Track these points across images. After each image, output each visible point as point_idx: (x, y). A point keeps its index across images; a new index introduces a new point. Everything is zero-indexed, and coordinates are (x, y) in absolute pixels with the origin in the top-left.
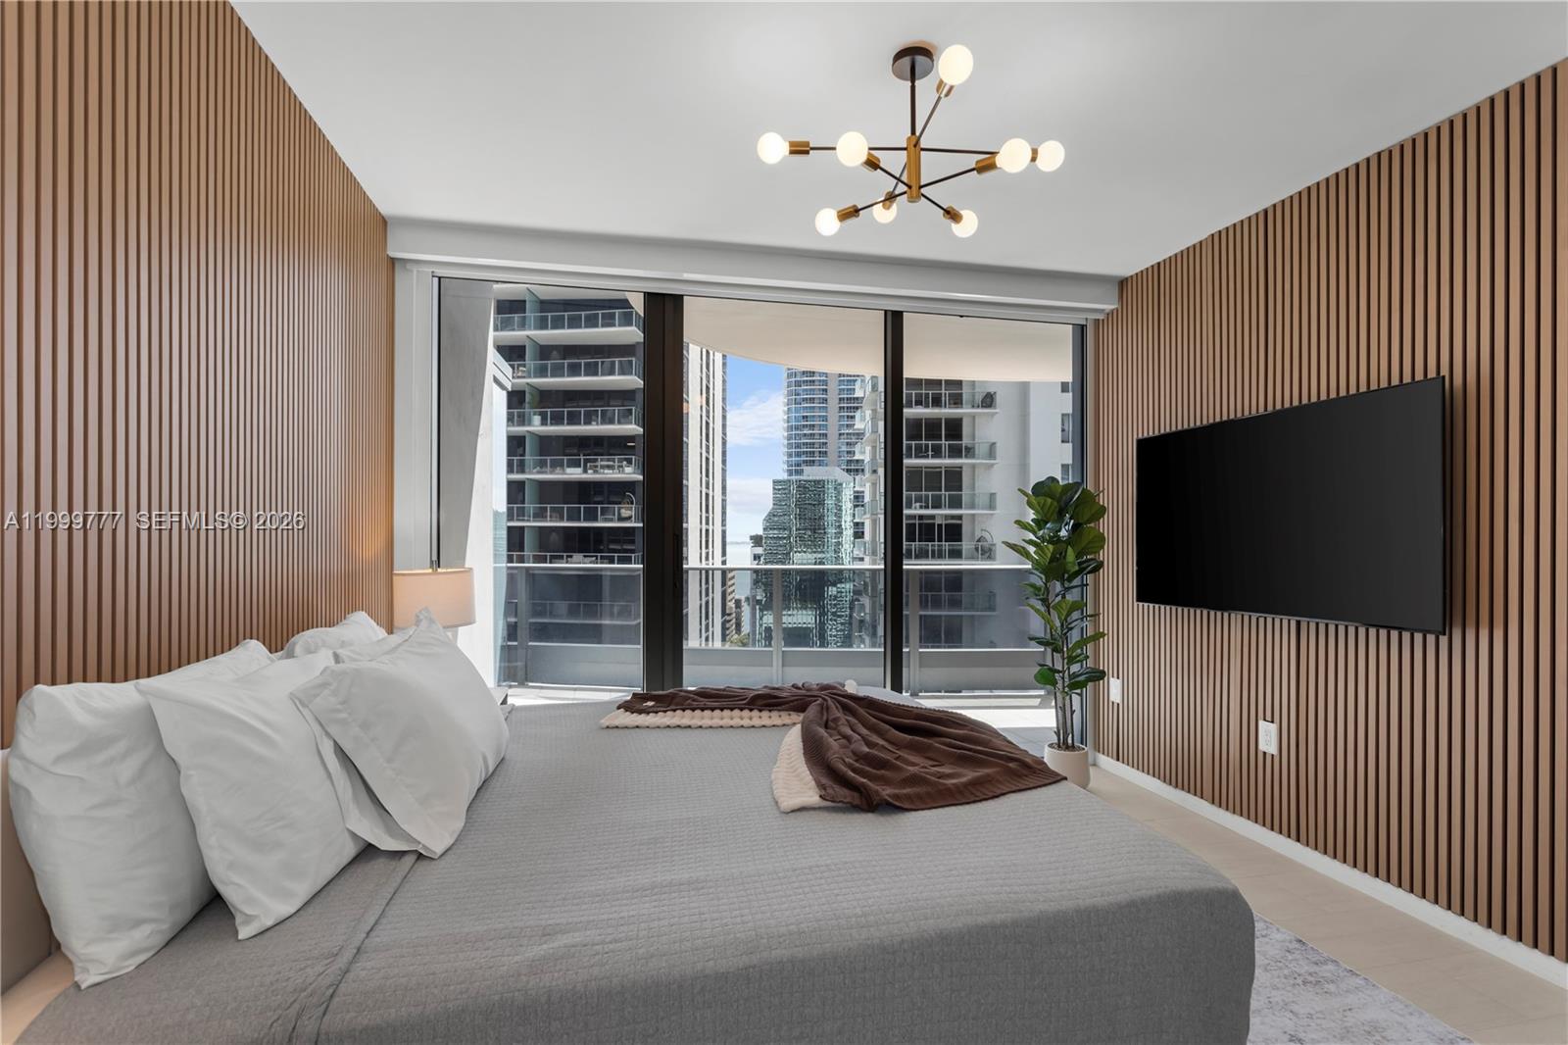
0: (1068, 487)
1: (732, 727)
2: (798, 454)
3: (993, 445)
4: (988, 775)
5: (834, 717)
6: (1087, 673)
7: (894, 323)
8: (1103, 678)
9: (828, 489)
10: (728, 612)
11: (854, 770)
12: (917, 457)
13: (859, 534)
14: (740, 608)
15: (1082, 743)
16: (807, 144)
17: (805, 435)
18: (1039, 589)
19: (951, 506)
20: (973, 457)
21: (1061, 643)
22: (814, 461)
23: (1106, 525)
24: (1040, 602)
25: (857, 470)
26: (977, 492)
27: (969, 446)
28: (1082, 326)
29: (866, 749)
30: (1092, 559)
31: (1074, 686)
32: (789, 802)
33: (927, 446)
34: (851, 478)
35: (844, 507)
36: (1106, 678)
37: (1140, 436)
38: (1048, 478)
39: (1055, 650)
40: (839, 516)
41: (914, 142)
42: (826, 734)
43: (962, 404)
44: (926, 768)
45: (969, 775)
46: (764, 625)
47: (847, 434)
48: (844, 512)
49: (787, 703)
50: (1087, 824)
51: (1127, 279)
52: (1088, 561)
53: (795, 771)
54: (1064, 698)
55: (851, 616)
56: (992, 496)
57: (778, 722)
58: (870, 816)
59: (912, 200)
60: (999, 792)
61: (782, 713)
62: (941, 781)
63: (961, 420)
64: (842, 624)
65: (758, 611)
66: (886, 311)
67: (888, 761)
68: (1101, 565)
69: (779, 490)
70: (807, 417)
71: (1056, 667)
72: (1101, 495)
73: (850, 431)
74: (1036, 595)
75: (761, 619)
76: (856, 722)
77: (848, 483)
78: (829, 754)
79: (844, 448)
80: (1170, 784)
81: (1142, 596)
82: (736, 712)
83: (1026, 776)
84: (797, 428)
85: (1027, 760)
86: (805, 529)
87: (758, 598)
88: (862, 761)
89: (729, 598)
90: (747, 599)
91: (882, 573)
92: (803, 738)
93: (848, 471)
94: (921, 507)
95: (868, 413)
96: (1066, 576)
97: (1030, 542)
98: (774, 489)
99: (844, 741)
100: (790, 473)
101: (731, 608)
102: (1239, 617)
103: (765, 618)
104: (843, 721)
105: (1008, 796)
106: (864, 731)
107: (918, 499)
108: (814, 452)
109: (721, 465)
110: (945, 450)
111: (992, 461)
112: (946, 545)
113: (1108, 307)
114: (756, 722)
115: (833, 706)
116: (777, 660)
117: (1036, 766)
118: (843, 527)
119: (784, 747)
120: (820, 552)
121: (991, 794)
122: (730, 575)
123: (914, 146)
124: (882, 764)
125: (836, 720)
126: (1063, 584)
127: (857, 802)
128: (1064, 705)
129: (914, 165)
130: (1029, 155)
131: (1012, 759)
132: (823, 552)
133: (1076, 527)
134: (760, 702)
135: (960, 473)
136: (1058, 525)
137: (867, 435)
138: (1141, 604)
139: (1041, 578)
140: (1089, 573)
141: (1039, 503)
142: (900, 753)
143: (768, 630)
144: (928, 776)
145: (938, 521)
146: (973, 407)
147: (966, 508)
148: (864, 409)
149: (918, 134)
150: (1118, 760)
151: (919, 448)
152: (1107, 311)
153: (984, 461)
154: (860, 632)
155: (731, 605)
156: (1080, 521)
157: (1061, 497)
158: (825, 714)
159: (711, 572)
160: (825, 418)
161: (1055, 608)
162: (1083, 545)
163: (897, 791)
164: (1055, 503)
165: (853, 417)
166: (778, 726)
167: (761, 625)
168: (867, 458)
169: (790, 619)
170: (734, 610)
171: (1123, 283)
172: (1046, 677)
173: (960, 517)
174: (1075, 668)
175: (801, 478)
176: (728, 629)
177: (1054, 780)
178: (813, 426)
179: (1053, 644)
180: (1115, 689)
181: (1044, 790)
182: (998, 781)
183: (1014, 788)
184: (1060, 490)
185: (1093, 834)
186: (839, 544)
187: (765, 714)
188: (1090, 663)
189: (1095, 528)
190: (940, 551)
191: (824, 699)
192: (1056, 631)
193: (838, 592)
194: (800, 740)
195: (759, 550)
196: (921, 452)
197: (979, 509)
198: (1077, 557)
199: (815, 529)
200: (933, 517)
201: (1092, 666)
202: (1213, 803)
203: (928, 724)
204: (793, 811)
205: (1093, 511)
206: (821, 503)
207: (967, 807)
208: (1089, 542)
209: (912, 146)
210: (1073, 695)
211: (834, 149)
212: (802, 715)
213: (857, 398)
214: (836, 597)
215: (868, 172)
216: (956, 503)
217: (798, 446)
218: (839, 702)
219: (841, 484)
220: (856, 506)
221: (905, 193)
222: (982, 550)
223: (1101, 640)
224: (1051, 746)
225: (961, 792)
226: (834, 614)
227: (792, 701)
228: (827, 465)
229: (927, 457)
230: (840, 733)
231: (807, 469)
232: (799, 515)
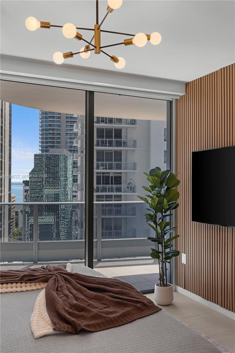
0: (164, 173)
1: (12, 292)
2: (47, 143)
3: (135, 141)
4: (128, 311)
5: (60, 285)
6: (172, 253)
7: (90, 95)
8: (179, 255)
9: (61, 159)
10: (11, 217)
11: (70, 314)
12: (102, 146)
13: (75, 180)
14: (18, 215)
15: (170, 283)
16: (49, 23)
17: (50, 133)
18: (152, 216)
19: (117, 169)
20: (126, 146)
21: (161, 240)
22: (54, 146)
23: (180, 188)
24: (153, 222)
25: (74, 150)
26: (128, 162)
27: (125, 142)
28: (171, 101)
29: (75, 302)
30: (174, 203)
31: (167, 258)
32: (38, 333)
33: (106, 141)
34: (72, 154)
35: (68, 167)
36: (180, 254)
37: (194, 151)
38: (156, 167)
39: (159, 243)
40: (66, 172)
41: (97, 27)
42: (56, 295)
43: (122, 122)
44: (102, 309)
45: (121, 311)
46: (30, 224)
47: (70, 133)
48: (68, 170)
49: (39, 278)
50: (169, 333)
51: (188, 83)
52: (172, 204)
53: (41, 316)
54: (163, 264)
55: (71, 218)
56: (135, 164)
57: (34, 288)
58: (76, 337)
59: (97, 53)
60: (133, 319)
61: (36, 284)
62: (108, 316)
63: (121, 130)
64: (67, 222)
65: (26, 217)
66: (86, 91)
67: (85, 308)
68: (178, 205)
69: (37, 159)
70: (51, 125)
71: (160, 251)
72: (178, 175)
73: (71, 132)
74: (152, 219)
75: (28, 220)
76: (71, 287)
77: (70, 156)
78: (58, 306)
79: (68, 140)
80: (205, 299)
81: (194, 219)
82: (14, 284)
83: (145, 310)
84: (46, 130)
85: (145, 302)
86: (50, 178)
87: (27, 210)
88: (73, 308)
89: (12, 211)
90: (21, 211)
91: (84, 205)
92: (46, 297)
93: (70, 151)
94: (103, 169)
95: (80, 125)
96: (164, 210)
97: (149, 196)
98: (35, 158)
99: (65, 298)
100: (42, 151)
101: (13, 215)
102: (231, 229)
103: (30, 221)
104: (65, 287)
105: (136, 321)
106: (74, 292)
107: (102, 165)
108: (54, 142)
109: (8, 147)
110: (114, 143)
111: (135, 149)
112: (114, 186)
113: (181, 94)
114: (24, 289)
115: (60, 279)
116: (35, 247)
117: (148, 304)
118: (68, 177)
119: (37, 303)
120: (57, 189)
121: (130, 321)
122: (13, 207)
123: (98, 29)
124: (82, 309)
125: (61, 287)
126: (162, 214)
127: (70, 330)
128: (163, 267)
129: (97, 37)
130: (146, 38)
131: (139, 302)
132: (59, 189)
133: (168, 189)
134: (26, 279)
135: (121, 153)
136: (160, 189)
137: (79, 134)
138: (194, 222)
139: (153, 212)
140: (173, 209)
141: (152, 179)
142: (90, 302)
143: (32, 226)
144: (102, 314)
145: (111, 175)
146: (126, 124)
147: (123, 169)
148: (78, 122)
149: (99, 24)
150: (185, 289)
151: (102, 142)
152: (181, 96)
153: (131, 148)
154: (76, 226)
155: (13, 214)
156: (170, 187)
157: (161, 176)
158: (57, 284)
159: (3, 206)
160: (59, 126)
161: (159, 225)
162: (171, 197)
163: (88, 323)
164: (159, 179)
165: (73, 126)
166: (34, 290)
167: (28, 224)
168: (79, 146)
169: (42, 220)
170: (15, 216)
171: (187, 84)
172: (155, 255)
173: (121, 173)
174: (168, 250)
175: (48, 153)
176: (12, 225)
177: (156, 311)
178: (54, 129)
179: (158, 240)
180: (184, 258)
181: (152, 316)
182: (133, 313)
183: (140, 316)
184: (161, 174)
185: (171, 338)
186: (66, 184)
187: (28, 284)
188: (174, 248)
189: (175, 190)
190: (112, 188)
191: (56, 276)
192: (159, 235)
193: (65, 207)
194: (45, 298)
195: (27, 188)
196: (103, 144)
197: (129, 170)
198: (168, 202)
199: (55, 178)
200: (109, 173)
201: (174, 249)
202: (222, 306)
203: (103, 286)
204: (41, 337)
205: (175, 182)
206: (57, 166)
207: (119, 328)
208: (173, 196)
209: (97, 29)
210: (167, 263)
211: (62, 27)
212: (46, 284)
213: (75, 118)
214: (64, 209)
215: (77, 40)
216: (119, 167)
217: (46, 138)
218: (63, 277)
219: (67, 157)
220: (74, 167)
221: (93, 49)
222: (130, 188)
223: (178, 238)
224: (157, 285)
225: (117, 321)
226: (63, 217)
227: (41, 277)
228: (60, 148)
229: (106, 146)
230: (63, 293)
231: (51, 150)
232: (47, 171)
